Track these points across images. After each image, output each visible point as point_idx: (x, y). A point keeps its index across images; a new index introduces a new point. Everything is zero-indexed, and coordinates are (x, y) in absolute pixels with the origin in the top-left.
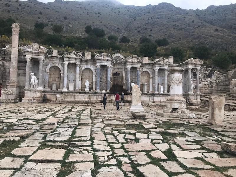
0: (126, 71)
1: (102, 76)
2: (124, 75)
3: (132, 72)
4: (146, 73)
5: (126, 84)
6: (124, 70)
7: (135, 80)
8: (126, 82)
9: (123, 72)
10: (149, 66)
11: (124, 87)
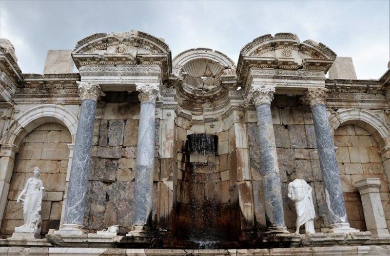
0: (250, 120)
1: (118, 155)
2: (241, 142)
3: (286, 127)
4: (359, 132)
5: (255, 193)
6: (242, 119)
7: (307, 165)
8: (257, 178)
9: (237, 127)
10: (366, 97)
11: (247, 211)
